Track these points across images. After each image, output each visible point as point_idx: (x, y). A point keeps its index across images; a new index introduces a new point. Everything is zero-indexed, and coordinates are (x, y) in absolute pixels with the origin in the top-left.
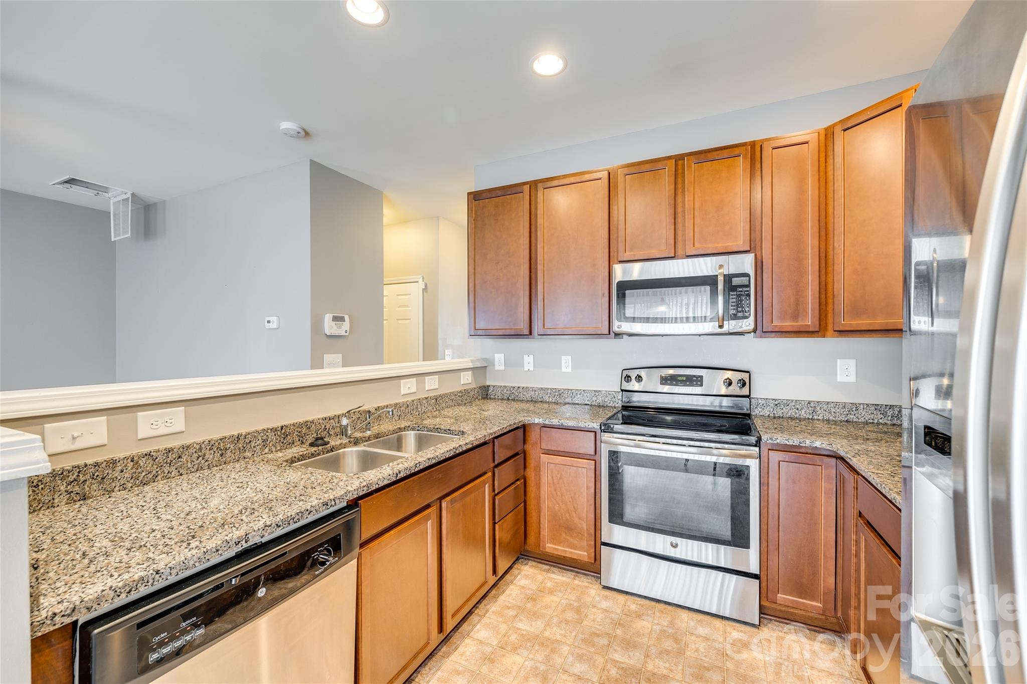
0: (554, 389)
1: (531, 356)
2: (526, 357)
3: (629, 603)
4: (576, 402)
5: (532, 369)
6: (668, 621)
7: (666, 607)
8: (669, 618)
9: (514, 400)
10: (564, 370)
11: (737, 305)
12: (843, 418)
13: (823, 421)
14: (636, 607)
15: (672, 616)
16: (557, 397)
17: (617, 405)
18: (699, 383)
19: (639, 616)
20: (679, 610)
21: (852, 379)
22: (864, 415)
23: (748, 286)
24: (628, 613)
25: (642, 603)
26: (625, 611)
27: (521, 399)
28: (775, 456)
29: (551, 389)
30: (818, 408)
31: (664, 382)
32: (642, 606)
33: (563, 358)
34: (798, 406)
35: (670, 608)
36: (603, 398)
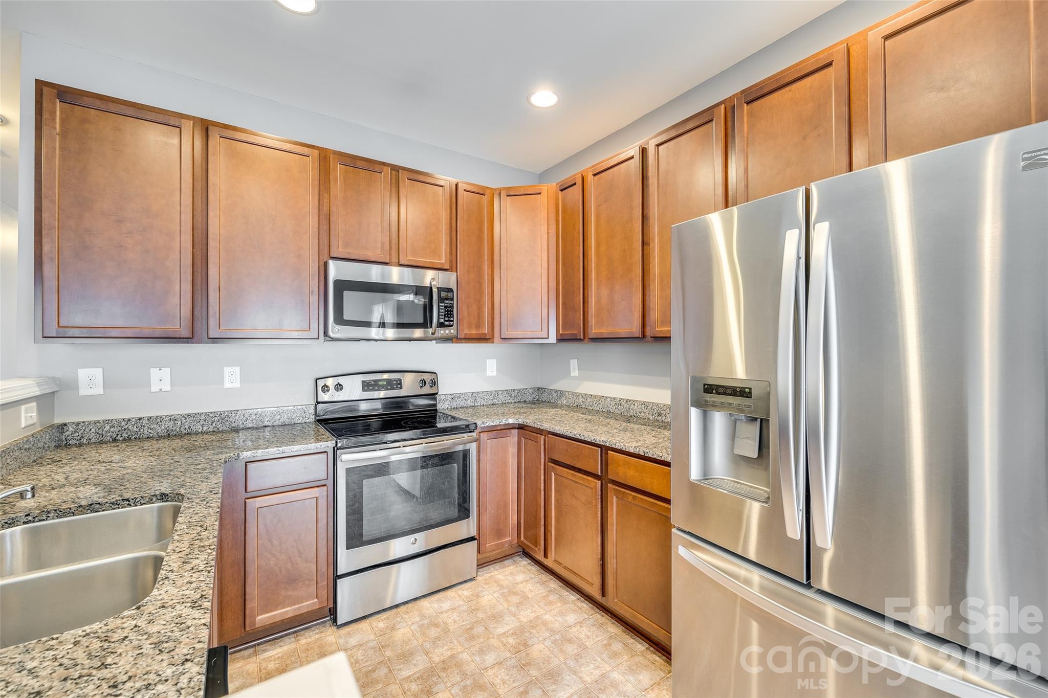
0: (211, 413)
1: (166, 371)
2: (154, 372)
3: (374, 624)
4: (250, 425)
5: (167, 387)
6: (418, 616)
7: (407, 606)
8: (416, 613)
9: (128, 440)
10: (227, 385)
11: (445, 315)
12: (491, 402)
13: (480, 406)
14: (384, 624)
15: (417, 610)
16: (218, 423)
17: (308, 421)
18: (399, 386)
19: (393, 628)
20: (418, 602)
21: (494, 373)
22: (502, 398)
23: (452, 300)
24: (381, 633)
25: (385, 617)
26: (377, 633)
27: (145, 436)
28: (484, 436)
29: (206, 413)
30: (478, 397)
31: (366, 388)
32: (388, 618)
33: (227, 370)
34: (466, 398)
35: (410, 605)
36: (289, 415)
